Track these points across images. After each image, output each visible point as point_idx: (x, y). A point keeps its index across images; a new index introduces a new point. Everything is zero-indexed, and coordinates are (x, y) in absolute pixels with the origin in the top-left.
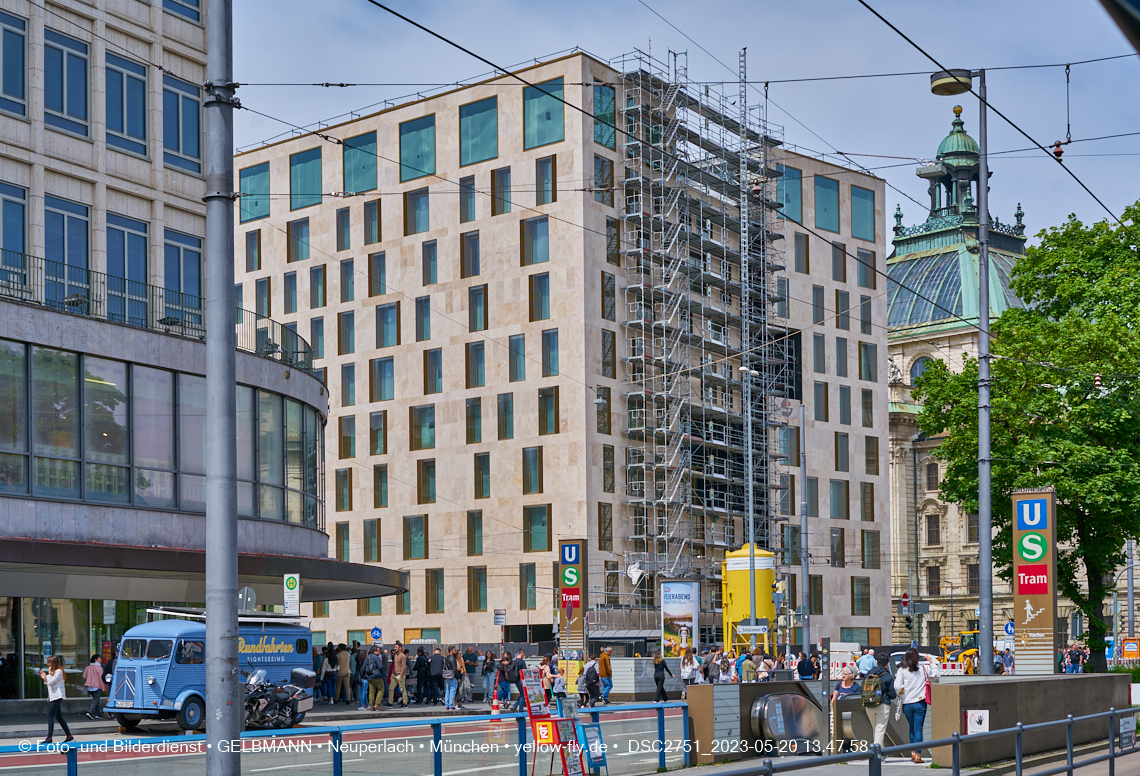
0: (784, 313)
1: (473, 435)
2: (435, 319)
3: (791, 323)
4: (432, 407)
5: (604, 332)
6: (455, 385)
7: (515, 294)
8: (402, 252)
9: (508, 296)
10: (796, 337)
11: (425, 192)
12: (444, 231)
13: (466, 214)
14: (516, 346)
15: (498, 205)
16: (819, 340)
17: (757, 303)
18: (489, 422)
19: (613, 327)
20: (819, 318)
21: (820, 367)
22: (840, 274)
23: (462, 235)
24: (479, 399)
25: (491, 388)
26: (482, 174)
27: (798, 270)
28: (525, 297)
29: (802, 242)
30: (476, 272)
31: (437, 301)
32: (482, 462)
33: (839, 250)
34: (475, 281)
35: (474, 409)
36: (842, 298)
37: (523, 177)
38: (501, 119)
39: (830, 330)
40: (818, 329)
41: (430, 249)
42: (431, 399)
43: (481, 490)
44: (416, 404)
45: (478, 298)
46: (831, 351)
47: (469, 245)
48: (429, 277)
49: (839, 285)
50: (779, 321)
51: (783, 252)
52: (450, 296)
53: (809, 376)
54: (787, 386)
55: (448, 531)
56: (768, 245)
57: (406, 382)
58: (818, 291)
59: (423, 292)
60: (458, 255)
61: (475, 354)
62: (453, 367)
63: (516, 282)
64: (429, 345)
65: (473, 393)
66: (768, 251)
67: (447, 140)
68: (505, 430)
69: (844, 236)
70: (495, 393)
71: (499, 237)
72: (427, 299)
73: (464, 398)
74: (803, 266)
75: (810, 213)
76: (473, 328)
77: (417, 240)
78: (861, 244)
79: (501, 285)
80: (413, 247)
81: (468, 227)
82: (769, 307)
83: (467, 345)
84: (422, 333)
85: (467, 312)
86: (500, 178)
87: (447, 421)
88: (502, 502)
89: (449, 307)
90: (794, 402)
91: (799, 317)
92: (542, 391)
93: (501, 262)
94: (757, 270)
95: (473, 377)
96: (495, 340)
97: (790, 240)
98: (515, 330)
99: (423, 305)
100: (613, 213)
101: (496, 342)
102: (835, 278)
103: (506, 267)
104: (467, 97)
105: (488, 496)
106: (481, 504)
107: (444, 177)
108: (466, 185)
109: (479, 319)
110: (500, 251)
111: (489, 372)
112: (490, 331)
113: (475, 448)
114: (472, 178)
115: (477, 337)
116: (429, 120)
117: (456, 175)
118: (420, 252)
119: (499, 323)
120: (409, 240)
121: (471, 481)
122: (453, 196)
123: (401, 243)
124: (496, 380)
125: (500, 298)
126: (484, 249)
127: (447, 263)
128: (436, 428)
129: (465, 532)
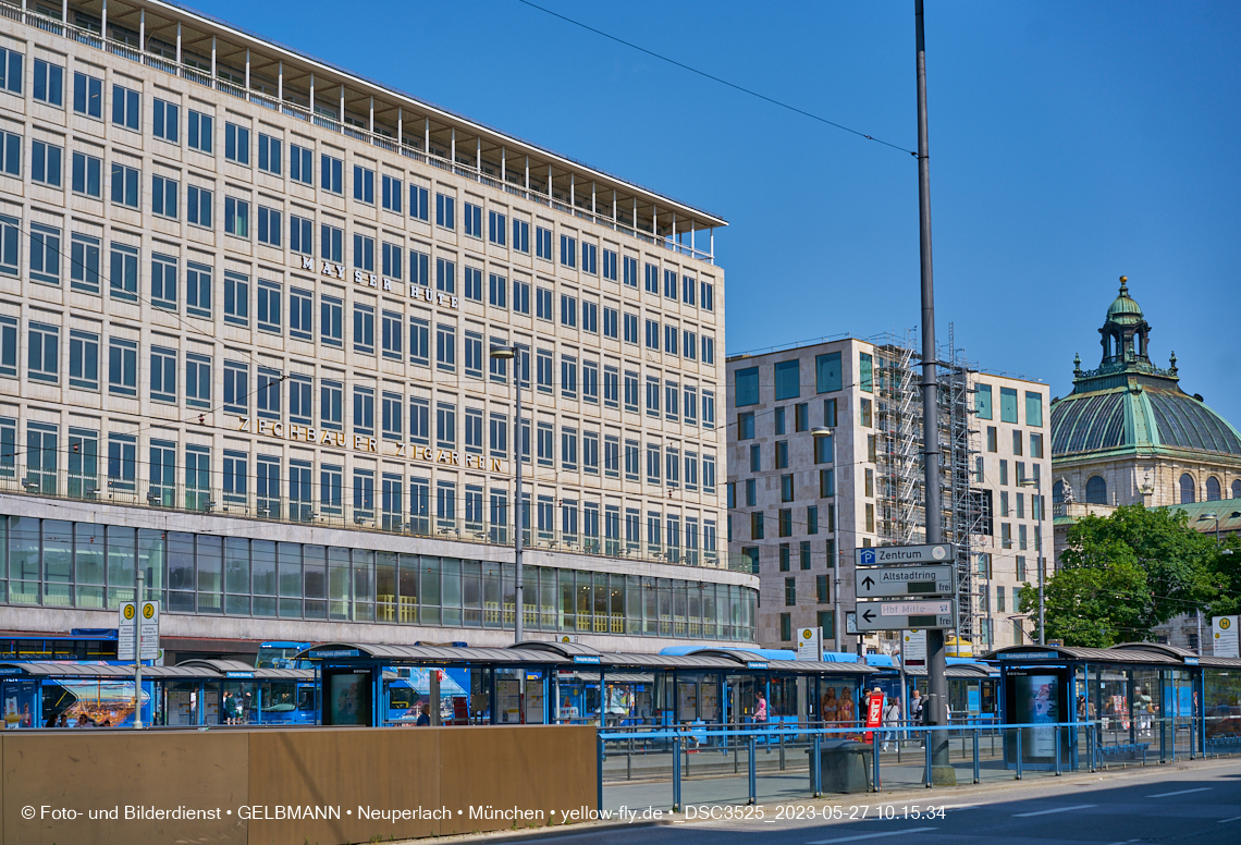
0: (981, 479)
1: (785, 567)
2: (759, 491)
3: (985, 486)
4: (757, 548)
5: (867, 505)
6: (772, 535)
7: (811, 481)
8: (737, 450)
9: (807, 481)
10: (989, 493)
11: (752, 413)
12: (765, 439)
13: (779, 429)
14: (812, 513)
15: (800, 425)
16: (1004, 495)
17: (963, 475)
18: (795, 560)
19: (872, 501)
20: (1004, 481)
21: (1005, 513)
22: (1018, 450)
23: (777, 443)
24: (787, 545)
25: (795, 538)
26: (790, 405)
27: (990, 450)
28: (818, 483)
29: (992, 431)
30: (785, 465)
31: (761, 482)
32: (790, 582)
33: (1018, 435)
34: (785, 472)
35: (784, 551)
36: (1020, 466)
37: (816, 409)
38: (802, 374)
39: (1012, 489)
40: (1004, 488)
41: (755, 449)
42: (757, 542)
43: (790, 599)
44: (746, 545)
45: (787, 483)
46: (1013, 503)
47: (781, 450)
48: (755, 467)
49: (1018, 458)
50: (978, 485)
51: (978, 442)
52: (768, 479)
53: (998, 520)
54: (983, 527)
55: (768, 625)
56: (969, 437)
57: (740, 531)
58: (1004, 463)
59: (751, 476)
60: (774, 454)
61: (785, 516)
62: (771, 525)
63: (812, 474)
64: (756, 509)
65: (784, 540)
66: (970, 442)
67: (767, 383)
68: (805, 565)
69: (1021, 425)
70: (798, 541)
71: (800, 446)
72: (754, 480)
73: (778, 543)
74: (993, 447)
75: (997, 411)
76: (784, 501)
77: (748, 443)
78: (1033, 429)
79: (801, 474)
80: (744, 448)
81: (780, 438)
82: (970, 477)
83: (780, 510)
84: (751, 501)
85: (780, 490)
86: (801, 410)
87: (767, 557)
88: (803, 608)
89: (768, 486)
90: (988, 537)
91: (992, 481)
92: (828, 541)
93: (802, 461)
94: (962, 454)
95: (785, 529)
96: (798, 507)
97: (984, 432)
98: (811, 503)
99: (750, 483)
100: (871, 431)
101: (799, 509)
102: (1016, 453)
103: (805, 463)
104: (779, 359)
105: (794, 604)
106: (790, 609)
107: (765, 406)
108: (779, 412)
109: (788, 496)
110: (801, 454)
111: (794, 528)
112: (795, 502)
113: (786, 574)
114: (783, 407)
115: (787, 505)
116: (754, 371)
117: (772, 405)
118: (748, 451)
119: (801, 498)
120: (741, 444)
121: (783, 594)
122: (771, 418)
123: (736, 444)
124: (799, 533)
125: (801, 482)
126: (791, 451)
127: (767, 459)
128: (760, 561)
129: (779, 626)
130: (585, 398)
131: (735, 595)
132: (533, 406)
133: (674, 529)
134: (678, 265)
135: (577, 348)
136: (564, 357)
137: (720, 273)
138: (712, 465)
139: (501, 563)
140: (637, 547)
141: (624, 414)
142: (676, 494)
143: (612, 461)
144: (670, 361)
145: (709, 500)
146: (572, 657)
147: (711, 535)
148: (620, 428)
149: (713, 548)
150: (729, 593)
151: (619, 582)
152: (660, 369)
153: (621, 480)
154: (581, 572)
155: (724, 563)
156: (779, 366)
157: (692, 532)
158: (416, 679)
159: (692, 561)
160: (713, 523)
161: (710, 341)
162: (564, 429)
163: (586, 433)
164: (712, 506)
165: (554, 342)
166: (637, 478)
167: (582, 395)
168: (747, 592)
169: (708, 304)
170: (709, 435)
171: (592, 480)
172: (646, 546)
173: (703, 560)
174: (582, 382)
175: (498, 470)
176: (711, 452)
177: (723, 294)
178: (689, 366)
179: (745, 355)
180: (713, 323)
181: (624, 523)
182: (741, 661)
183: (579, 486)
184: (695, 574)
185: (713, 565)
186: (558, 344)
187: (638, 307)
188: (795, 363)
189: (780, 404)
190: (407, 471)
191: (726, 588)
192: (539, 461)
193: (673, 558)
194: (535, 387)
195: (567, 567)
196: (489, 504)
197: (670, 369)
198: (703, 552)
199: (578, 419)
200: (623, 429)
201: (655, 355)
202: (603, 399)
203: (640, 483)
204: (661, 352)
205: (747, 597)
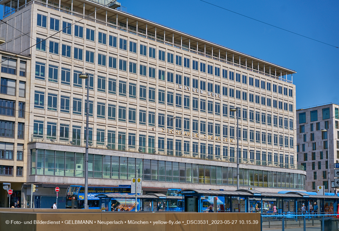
1: (313, 168)
2: (306, 147)
4: (305, 163)
5: (337, 151)
6: (310, 160)
7: (321, 144)
8: (300, 136)
11: (304, 125)
12: (308, 133)
13: (312, 130)
14: (321, 153)
15: (318, 129)
18: (316, 167)
23: (311, 134)
24: (314, 162)
25: (317, 160)
26: (315, 123)
28: (323, 145)
30: (313, 140)
31: (306, 145)
32: (315, 173)
34: (313, 142)
35: (313, 164)
37: (322, 124)
38: (318, 114)
41: (305, 135)
43: (315, 178)
44: (302, 162)
45: (314, 145)
47: (312, 136)
48: (305, 140)
52: (309, 144)
55: (309, 185)
57: (300, 159)
59: (304, 143)
60: (310, 137)
61: (314, 154)
62: (310, 157)
63: (321, 142)
64: (305, 152)
65: (313, 161)
67: (308, 117)
68: (319, 168)
70: (317, 161)
71: (318, 135)
72: (305, 144)
73: (311, 162)
76: (313, 150)
77: (304, 133)
79: (318, 142)
80: (302, 135)
81: (312, 132)
83: (312, 153)
84: (304, 150)
85: (312, 147)
86: (318, 124)
87: (308, 166)
88: (319, 180)
89: (309, 146)
92: (326, 161)
93: (318, 139)
95: (314, 158)
96: (317, 152)
98: (321, 150)
99: (303, 145)
100: (338, 130)
101: (318, 152)
104: (312, 110)
105: (316, 179)
106: (315, 180)
107: (308, 123)
108: (312, 125)
109: (314, 148)
110: (318, 137)
111: (316, 158)
112: (316, 150)
113: (314, 171)
114: (313, 124)
115: (314, 151)
116: (304, 113)
117: (310, 123)
118: (303, 136)
119: (318, 149)
120: (301, 134)
121: (313, 176)
122: (309, 127)
123: (299, 134)
124: (318, 159)
125: (318, 145)
126: (315, 136)
127: (308, 138)
128: (306, 167)
129: (312, 185)
130: (256, 122)
131: (299, 177)
132: (241, 124)
133: (282, 158)
134: (282, 84)
135: (254, 108)
136: (250, 110)
137: (294, 86)
138: (292, 140)
139: (233, 168)
140: (271, 163)
141: (267, 126)
142: (282, 148)
143: (264, 139)
144: (280, 111)
145: (292, 150)
146: (253, 194)
147: (292, 160)
148: (266, 130)
149: (293, 163)
150: (298, 176)
151: (266, 173)
152: (277, 114)
153: (266, 144)
154: (255, 170)
155: (296, 168)
156: (312, 112)
157: (287, 159)
158: (210, 199)
159: (287, 167)
160: (293, 156)
161: (292, 105)
162: (250, 130)
163: (256, 131)
164: (292, 152)
165: (247, 106)
166: (271, 144)
167: (255, 121)
168: (303, 176)
169: (291, 95)
170: (292, 132)
171: (258, 145)
172: (274, 163)
173: (290, 167)
174: (255, 118)
175: (232, 142)
176: (292, 136)
177: (295, 92)
178: (286, 112)
179: (302, 109)
180: (293, 100)
181: (267, 156)
182: (301, 195)
183: (255, 146)
184: (288, 171)
185: (293, 168)
186: (249, 107)
187: (271, 96)
188: (316, 111)
189: (312, 123)
190: (207, 142)
191: (297, 175)
192: (243, 139)
193: (281, 166)
194: (242, 119)
195: (251, 169)
196: (229, 152)
197: (280, 113)
198: (290, 164)
199: (254, 128)
200: (267, 130)
201: (276, 110)
202: (261, 122)
203: (272, 145)
204: (277, 109)
205: (303, 177)
